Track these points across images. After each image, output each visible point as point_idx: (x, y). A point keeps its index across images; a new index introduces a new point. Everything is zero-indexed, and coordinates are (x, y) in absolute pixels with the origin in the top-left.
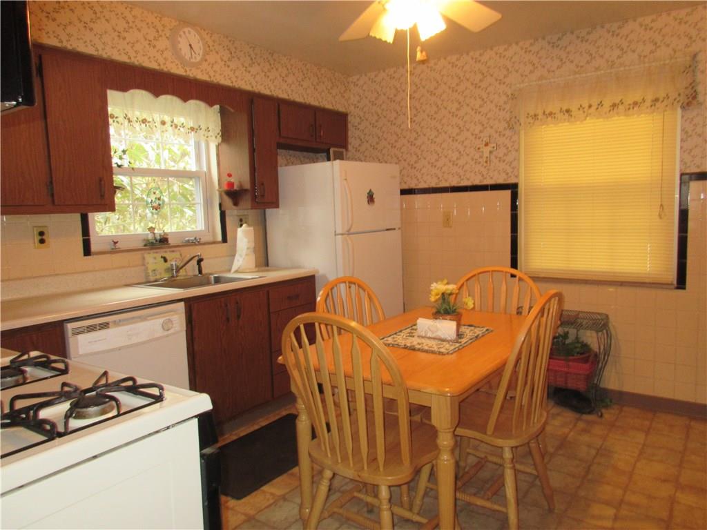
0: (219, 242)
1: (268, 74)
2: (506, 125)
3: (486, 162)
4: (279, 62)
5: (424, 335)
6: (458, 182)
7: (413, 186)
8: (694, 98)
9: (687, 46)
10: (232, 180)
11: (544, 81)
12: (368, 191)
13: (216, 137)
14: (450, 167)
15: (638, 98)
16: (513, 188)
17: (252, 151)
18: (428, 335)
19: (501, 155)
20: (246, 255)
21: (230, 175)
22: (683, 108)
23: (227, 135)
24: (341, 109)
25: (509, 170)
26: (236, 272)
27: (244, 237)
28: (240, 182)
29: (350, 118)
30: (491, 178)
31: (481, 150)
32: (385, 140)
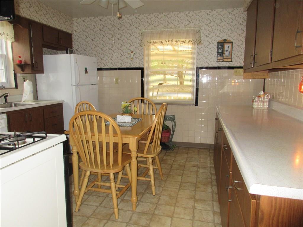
0: (14, 88)
1: (38, 12)
2: (139, 45)
3: (132, 59)
4: (43, 8)
5: (119, 121)
6: (121, 66)
7: (102, 67)
8: (201, 42)
9: (199, 24)
10: (21, 59)
11: (153, 30)
12: (85, 68)
13: (12, 39)
14: (117, 60)
15: (184, 40)
16: (142, 69)
17: (31, 47)
18: (121, 122)
19: (137, 57)
20: (29, 94)
21: (20, 57)
22: (198, 45)
23: (17, 38)
24: (70, 32)
25: (140, 63)
26: (24, 102)
27: (27, 86)
28: (25, 60)
29: (73, 36)
30: (134, 65)
31: (130, 54)
32: (90, 47)
